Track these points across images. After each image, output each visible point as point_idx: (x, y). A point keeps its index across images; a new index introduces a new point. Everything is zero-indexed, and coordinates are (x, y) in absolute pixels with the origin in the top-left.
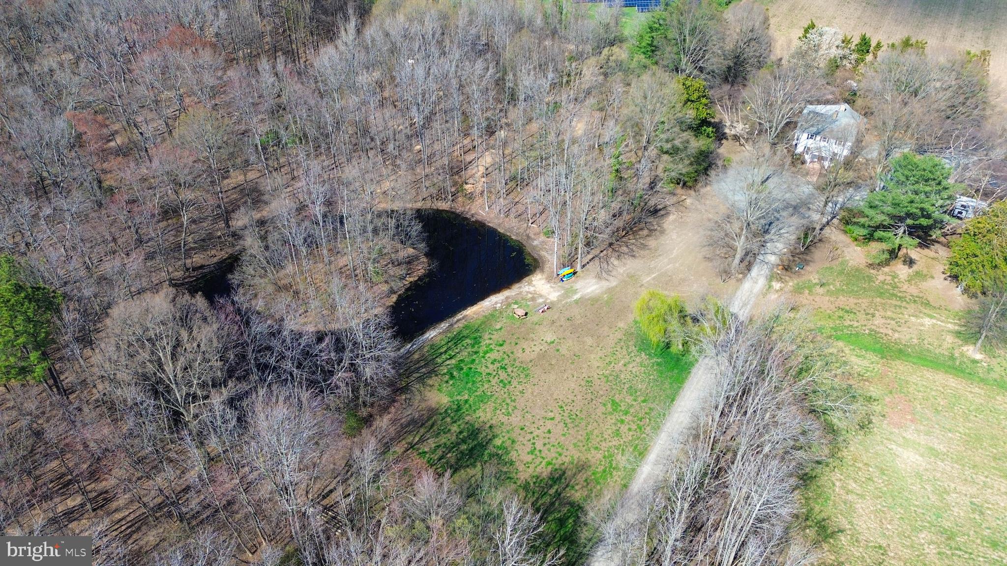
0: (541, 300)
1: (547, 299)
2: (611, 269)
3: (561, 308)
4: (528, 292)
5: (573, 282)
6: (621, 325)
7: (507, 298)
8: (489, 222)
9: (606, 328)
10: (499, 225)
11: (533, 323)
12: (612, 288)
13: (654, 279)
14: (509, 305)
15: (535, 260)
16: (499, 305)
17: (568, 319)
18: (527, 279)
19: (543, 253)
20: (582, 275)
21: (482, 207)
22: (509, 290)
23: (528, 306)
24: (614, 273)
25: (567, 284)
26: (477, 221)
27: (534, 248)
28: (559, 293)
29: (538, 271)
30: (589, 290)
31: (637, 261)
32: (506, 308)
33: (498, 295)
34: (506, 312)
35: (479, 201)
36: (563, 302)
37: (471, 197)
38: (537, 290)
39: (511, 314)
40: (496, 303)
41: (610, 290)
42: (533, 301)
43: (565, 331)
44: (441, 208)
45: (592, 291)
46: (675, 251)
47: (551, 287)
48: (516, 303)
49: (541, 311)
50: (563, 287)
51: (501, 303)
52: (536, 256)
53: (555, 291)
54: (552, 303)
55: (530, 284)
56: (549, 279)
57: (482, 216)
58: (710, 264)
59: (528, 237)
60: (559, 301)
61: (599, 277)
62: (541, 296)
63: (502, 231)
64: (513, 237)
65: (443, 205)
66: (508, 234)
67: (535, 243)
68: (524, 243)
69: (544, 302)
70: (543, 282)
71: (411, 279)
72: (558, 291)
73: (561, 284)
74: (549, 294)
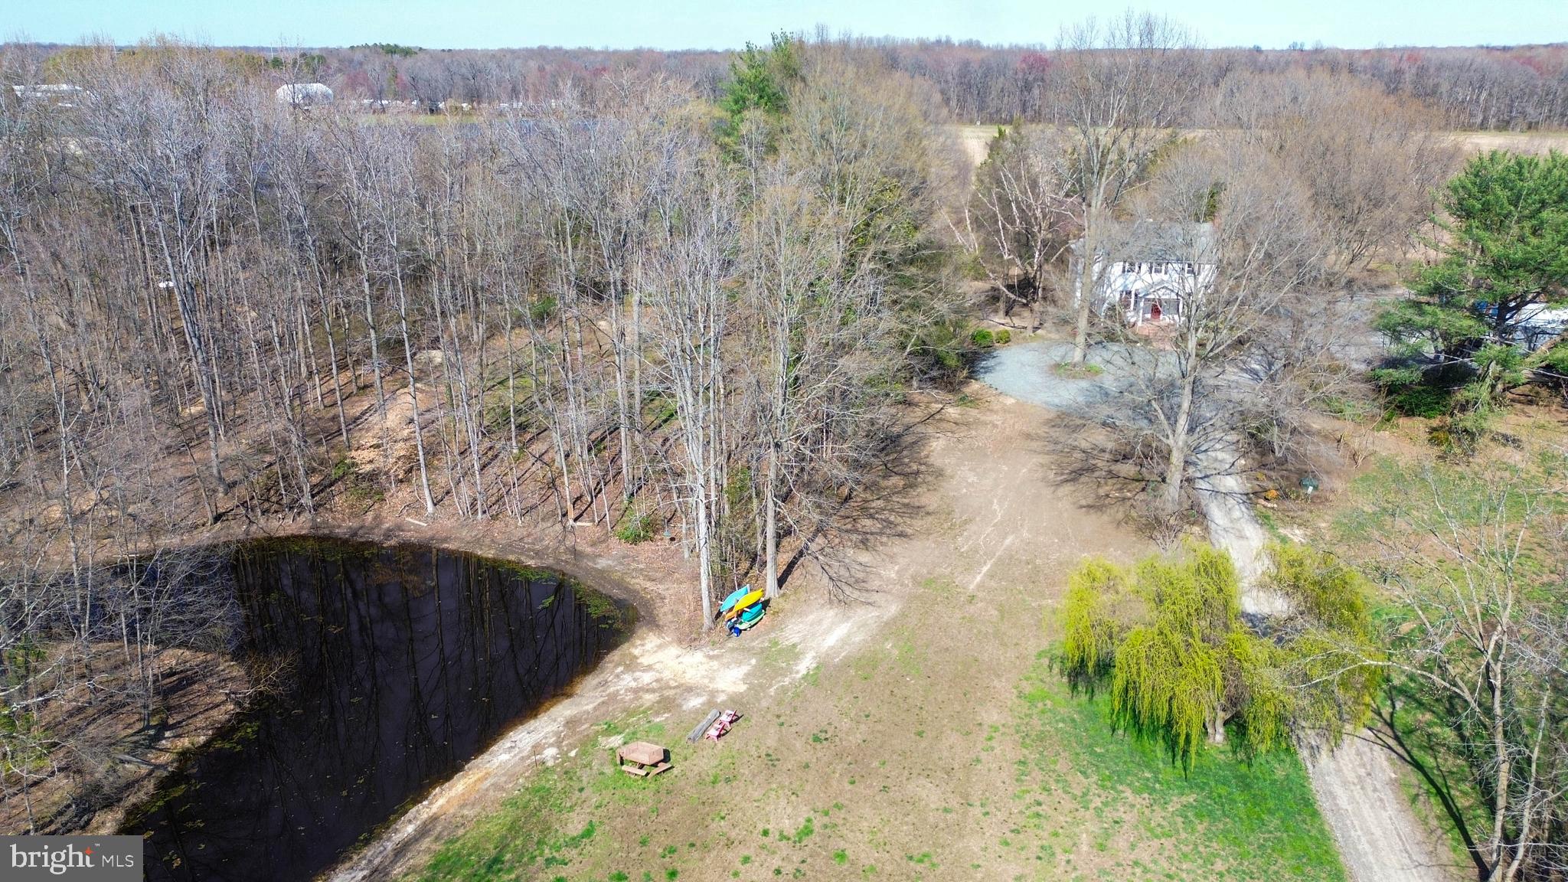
0: (695, 702)
1: (713, 694)
2: (861, 575)
3: (775, 709)
4: (636, 691)
5: (773, 628)
6: (991, 716)
7: (571, 723)
8: (445, 540)
9: (953, 738)
10: (477, 541)
11: (701, 782)
12: (894, 620)
13: (991, 575)
14: (588, 743)
15: (619, 604)
16: (550, 753)
17: (817, 739)
18: (615, 655)
19: (638, 583)
20: (787, 606)
21: (415, 507)
22: (567, 702)
23: (660, 728)
24: (875, 584)
25: (754, 638)
26: (405, 546)
27: (602, 574)
28: (745, 669)
29: (641, 630)
30: (831, 640)
31: (917, 544)
32: (583, 753)
33: (532, 724)
34: (589, 765)
35: (399, 496)
36: (772, 691)
37: (372, 484)
38: (667, 675)
39: (609, 770)
40: (537, 749)
41: (890, 628)
42: (667, 709)
43: (826, 782)
44: (282, 534)
45: (844, 641)
46: (996, 506)
47: (711, 658)
48: (610, 730)
49: (713, 732)
50: (748, 651)
51: (558, 744)
52: (616, 593)
53: (728, 666)
54: (735, 700)
55: (631, 665)
56: (690, 638)
57: (418, 529)
58: (1105, 518)
59: (574, 552)
60: (756, 690)
61: (840, 601)
62: (690, 690)
63: (490, 554)
64: (531, 563)
65: (286, 525)
66: (512, 557)
67: (602, 563)
68: (568, 569)
69: (711, 704)
70: (674, 650)
71: (185, 742)
72: (740, 663)
73: (734, 641)
74: (712, 679)
